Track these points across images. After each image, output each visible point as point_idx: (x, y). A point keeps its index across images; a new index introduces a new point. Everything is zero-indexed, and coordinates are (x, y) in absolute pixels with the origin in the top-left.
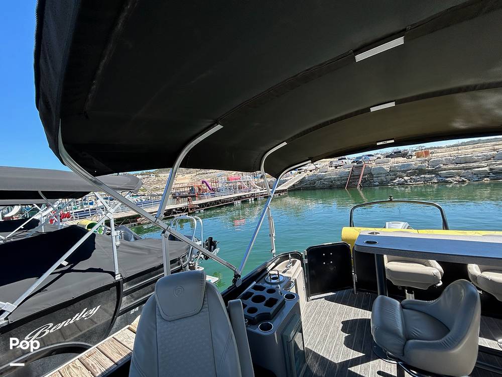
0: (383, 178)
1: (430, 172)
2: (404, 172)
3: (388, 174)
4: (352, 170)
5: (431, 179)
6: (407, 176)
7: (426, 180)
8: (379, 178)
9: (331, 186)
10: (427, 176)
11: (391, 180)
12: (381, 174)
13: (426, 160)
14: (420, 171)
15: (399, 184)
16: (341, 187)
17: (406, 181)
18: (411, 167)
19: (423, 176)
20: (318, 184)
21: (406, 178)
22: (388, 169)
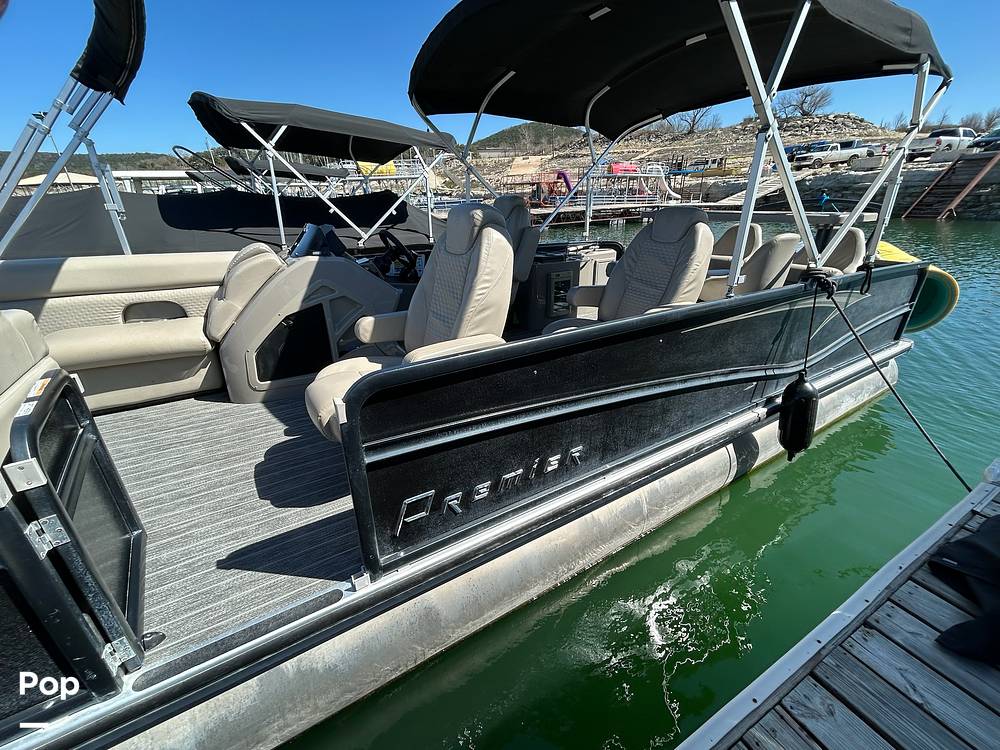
4: (950, 169)
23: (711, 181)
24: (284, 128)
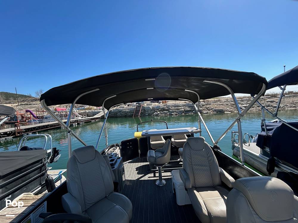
0: (149, 112)
1: (167, 110)
2: (158, 109)
3: (151, 110)
4: (136, 108)
5: (167, 113)
6: (159, 112)
7: (165, 114)
8: (148, 112)
9: (126, 116)
10: (166, 112)
11: (153, 113)
12: (149, 110)
13: (165, 105)
14: (163, 110)
15: (156, 115)
16: (131, 116)
17: (158, 114)
18: (160, 107)
19: (164, 112)
20: (119, 114)
21: (158, 112)
22: (152, 108)
23: (87, 111)
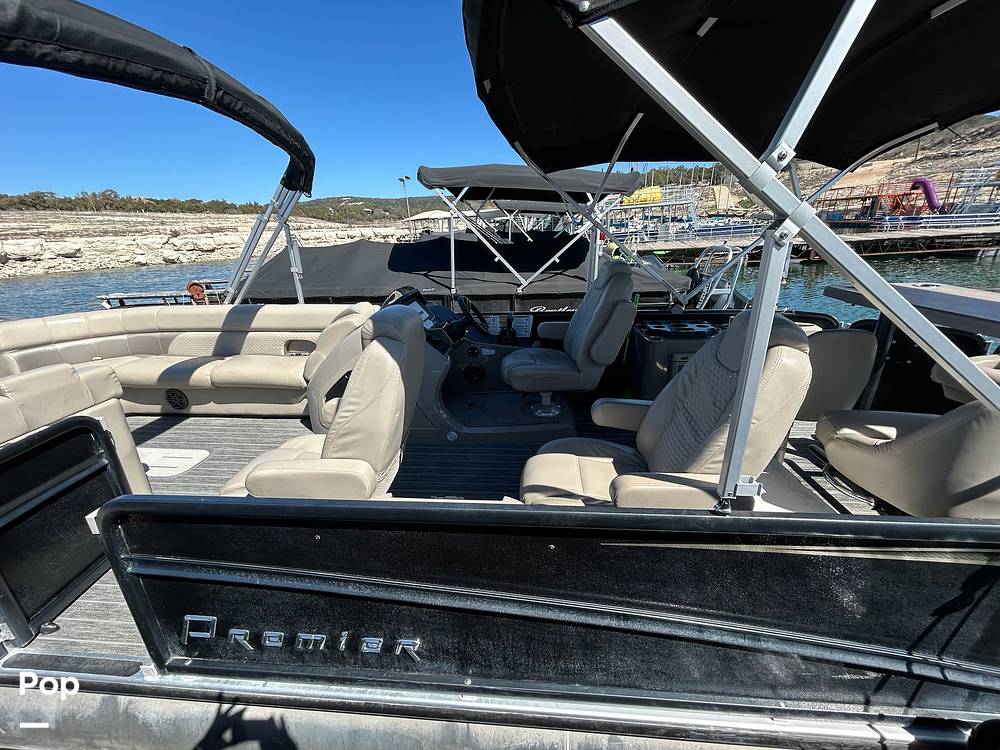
24: (466, 189)
